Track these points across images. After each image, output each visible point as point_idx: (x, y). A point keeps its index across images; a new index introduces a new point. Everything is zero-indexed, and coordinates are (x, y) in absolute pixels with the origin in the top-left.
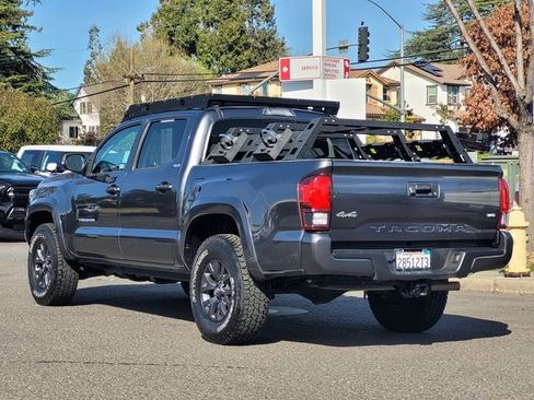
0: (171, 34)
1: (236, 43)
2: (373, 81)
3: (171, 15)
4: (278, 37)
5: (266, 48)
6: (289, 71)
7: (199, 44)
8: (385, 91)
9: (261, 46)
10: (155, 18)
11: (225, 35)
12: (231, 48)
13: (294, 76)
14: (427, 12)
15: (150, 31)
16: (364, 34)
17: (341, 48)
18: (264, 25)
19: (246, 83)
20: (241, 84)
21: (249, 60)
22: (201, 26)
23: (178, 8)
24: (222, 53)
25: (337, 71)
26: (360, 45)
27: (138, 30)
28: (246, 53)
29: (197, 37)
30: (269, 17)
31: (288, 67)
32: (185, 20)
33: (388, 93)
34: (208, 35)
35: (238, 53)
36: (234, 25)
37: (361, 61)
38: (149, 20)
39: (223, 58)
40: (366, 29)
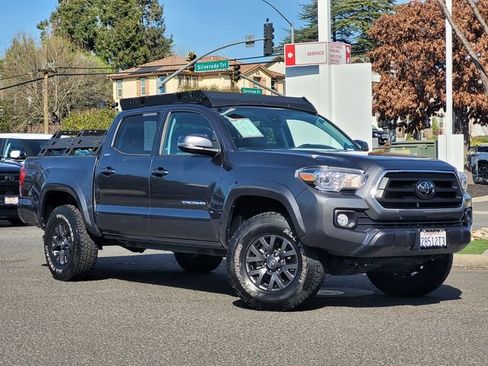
0: (71, 32)
1: (132, 39)
2: (262, 74)
3: (70, 14)
4: (166, 35)
5: (156, 45)
6: (294, 57)
7: (97, 41)
8: (273, 84)
9: (151, 43)
10: (54, 17)
11: (123, 32)
12: (128, 45)
13: (299, 62)
14: (303, 12)
15: (49, 29)
16: (269, 30)
17: (247, 43)
18: (154, 24)
19: (145, 77)
20: (140, 77)
21: (145, 56)
22: (99, 24)
23: (77, 8)
24: (119, 50)
25: (340, 57)
26: (266, 40)
27: (39, 28)
28: (141, 49)
29: (95, 34)
30: (158, 16)
31: (293, 53)
32: (84, 19)
33: (275, 86)
34: (106, 33)
35: (134, 49)
36: (130, 23)
37: (266, 55)
38: (48, 19)
39: (121, 54)
40: (271, 25)
